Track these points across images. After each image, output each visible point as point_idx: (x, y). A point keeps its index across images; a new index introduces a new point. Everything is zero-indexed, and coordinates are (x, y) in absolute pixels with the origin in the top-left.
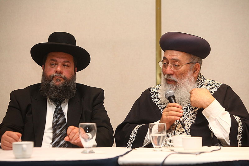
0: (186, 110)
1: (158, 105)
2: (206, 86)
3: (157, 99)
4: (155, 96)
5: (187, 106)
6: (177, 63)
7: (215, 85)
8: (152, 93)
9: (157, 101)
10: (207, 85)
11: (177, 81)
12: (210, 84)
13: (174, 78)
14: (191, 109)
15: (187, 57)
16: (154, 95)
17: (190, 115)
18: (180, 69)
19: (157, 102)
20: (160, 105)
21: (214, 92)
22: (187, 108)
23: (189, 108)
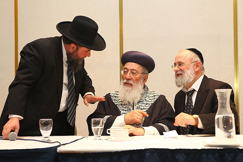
1: (117, 104)
3: (116, 100)
4: (115, 99)
6: (135, 72)
8: (112, 96)
9: (116, 102)
11: (133, 84)
13: (131, 82)
15: (141, 68)
16: (113, 98)
18: (137, 76)
21: (156, 99)
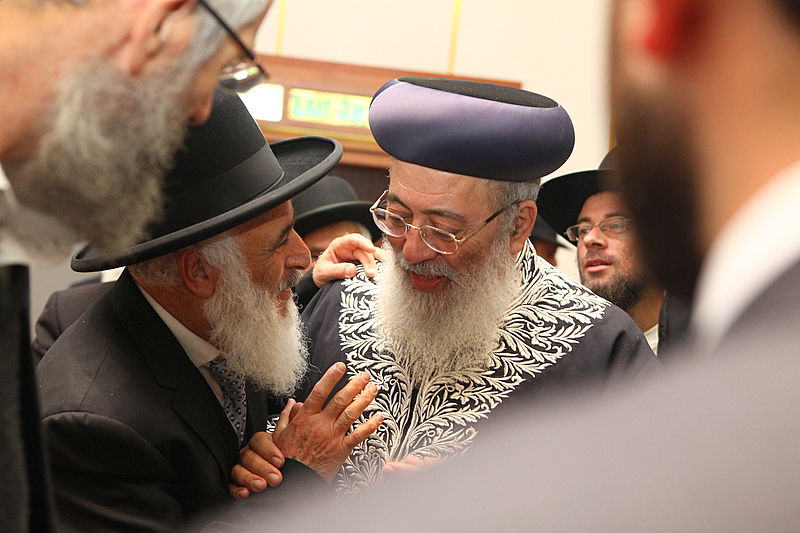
0: (436, 399)
2: (536, 304)
3: (354, 322)
4: (351, 310)
5: (442, 385)
7: (573, 314)
9: (349, 332)
10: (541, 299)
12: (554, 297)
14: (454, 401)
17: (445, 428)
19: (350, 335)
20: (354, 353)
22: (441, 394)
23: (450, 394)
